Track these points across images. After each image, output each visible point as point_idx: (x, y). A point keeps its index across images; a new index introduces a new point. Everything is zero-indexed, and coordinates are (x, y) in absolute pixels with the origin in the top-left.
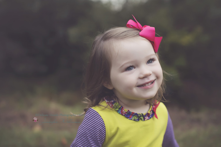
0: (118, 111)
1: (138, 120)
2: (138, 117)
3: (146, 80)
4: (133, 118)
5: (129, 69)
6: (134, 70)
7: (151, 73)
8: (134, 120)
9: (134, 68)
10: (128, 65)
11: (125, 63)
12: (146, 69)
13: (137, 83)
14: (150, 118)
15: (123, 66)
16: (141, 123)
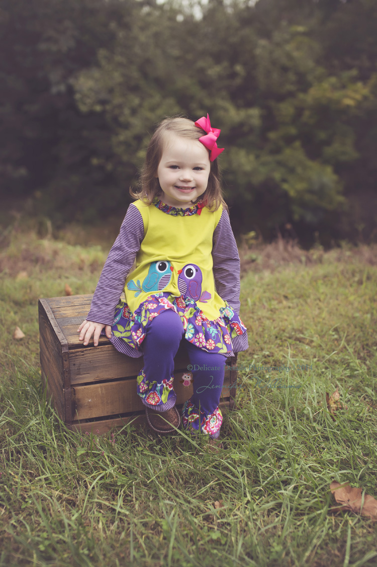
0: (156, 205)
1: (176, 215)
2: (176, 211)
3: (185, 185)
4: (171, 213)
5: (174, 167)
6: (177, 169)
7: (192, 179)
8: (172, 215)
9: (179, 168)
10: (174, 164)
11: (172, 160)
12: (188, 174)
13: (175, 183)
14: (193, 214)
15: (169, 162)
16: (180, 218)
